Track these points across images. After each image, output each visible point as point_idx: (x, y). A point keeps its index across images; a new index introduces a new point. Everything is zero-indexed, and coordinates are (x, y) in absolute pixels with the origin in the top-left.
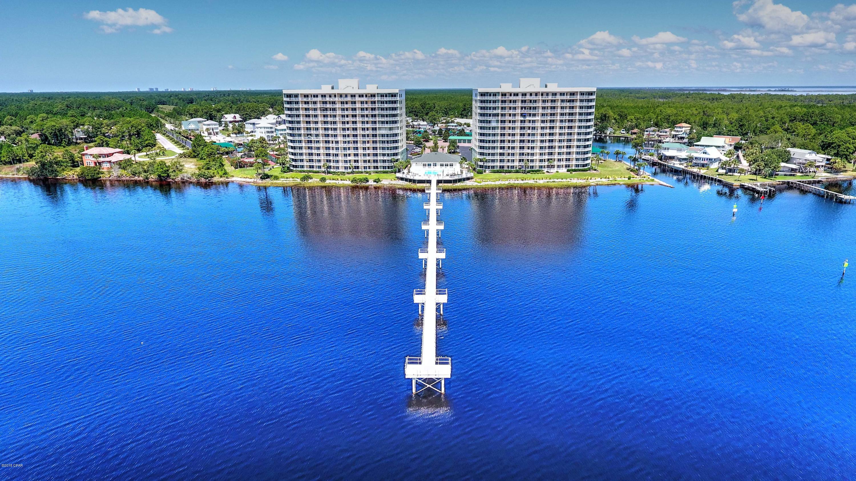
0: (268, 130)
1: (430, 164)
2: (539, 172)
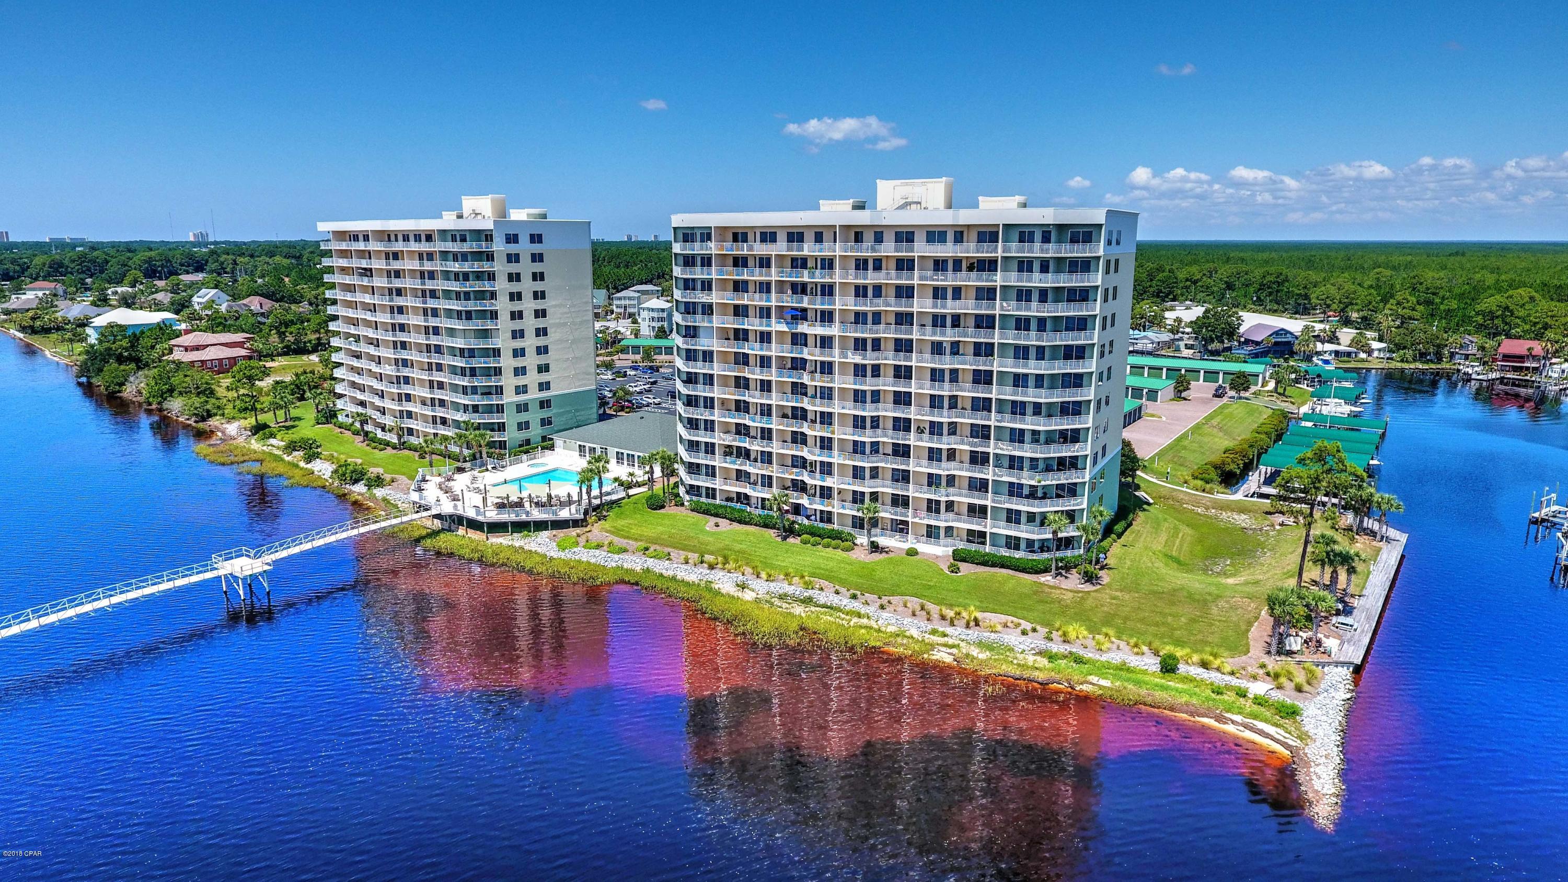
0: (655, 315)
1: (593, 450)
2: (834, 542)
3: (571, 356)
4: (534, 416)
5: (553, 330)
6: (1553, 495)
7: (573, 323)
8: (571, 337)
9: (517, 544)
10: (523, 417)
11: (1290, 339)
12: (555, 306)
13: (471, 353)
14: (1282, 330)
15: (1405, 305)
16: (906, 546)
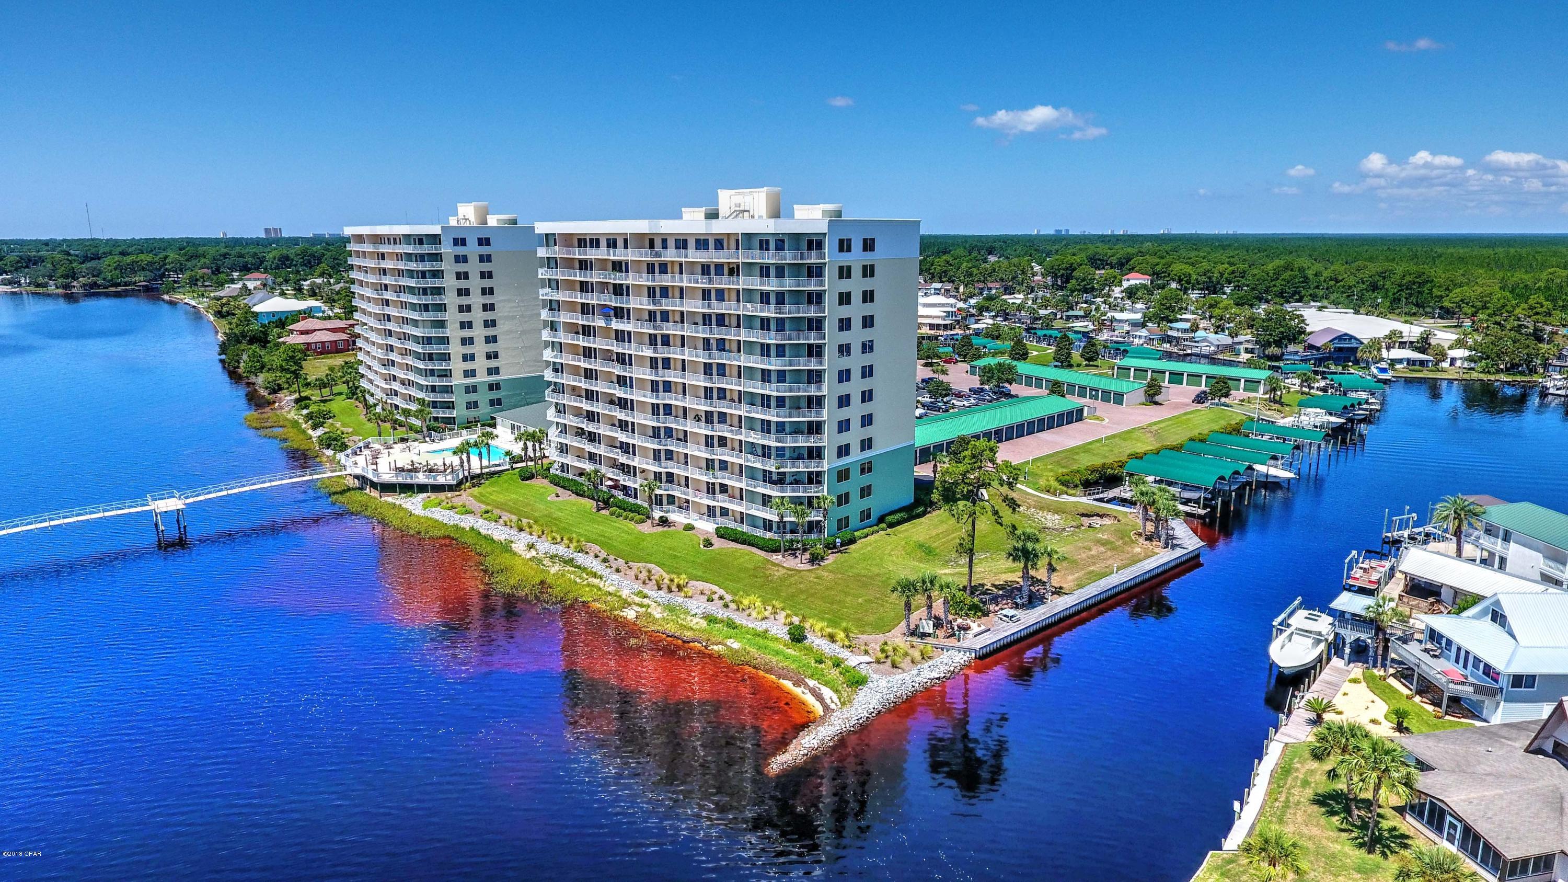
1: (519, 427)
2: (631, 515)
3: (520, 345)
4: (483, 397)
5: (502, 322)
6: (1414, 515)
7: (522, 316)
8: (520, 329)
9: (398, 503)
10: (472, 397)
11: (1355, 345)
12: (502, 301)
13: (429, 341)
14: (1346, 334)
15: (1539, 310)
16: (686, 521)
